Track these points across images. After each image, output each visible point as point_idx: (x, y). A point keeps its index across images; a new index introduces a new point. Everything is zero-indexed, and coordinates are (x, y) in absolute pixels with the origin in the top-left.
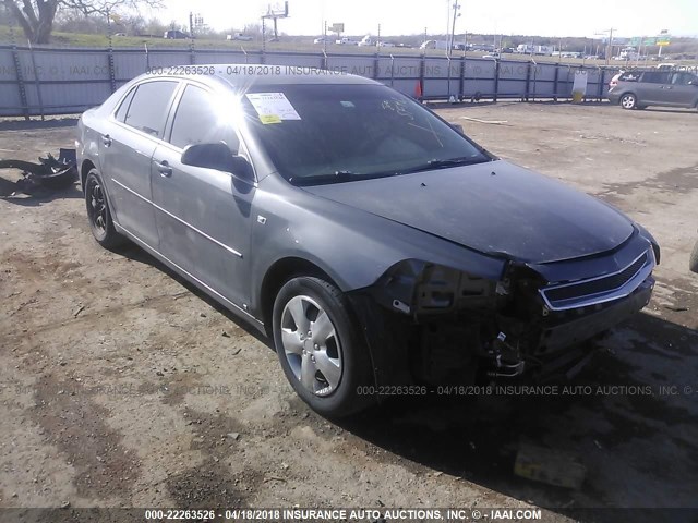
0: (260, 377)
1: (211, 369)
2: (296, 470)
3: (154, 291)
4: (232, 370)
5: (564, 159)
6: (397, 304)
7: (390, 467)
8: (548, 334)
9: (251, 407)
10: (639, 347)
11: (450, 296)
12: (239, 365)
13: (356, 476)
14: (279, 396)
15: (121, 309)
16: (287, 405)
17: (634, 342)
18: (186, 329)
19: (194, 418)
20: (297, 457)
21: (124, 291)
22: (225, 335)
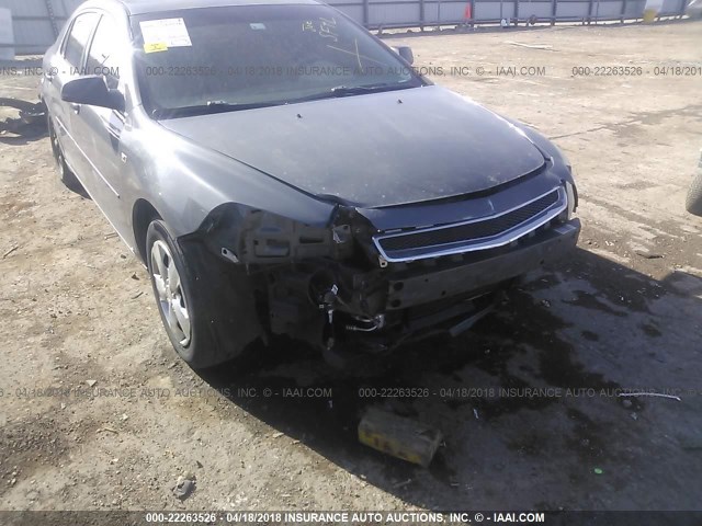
0: (146, 322)
1: (103, 313)
2: (134, 423)
3: (91, 230)
4: (123, 315)
5: (598, 87)
6: (225, 252)
7: (231, 424)
8: (399, 287)
9: (122, 354)
10: (584, 300)
11: (287, 244)
12: (133, 310)
13: (190, 432)
14: (156, 344)
15: (50, 250)
16: (160, 353)
17: (581, 294)
18: (100, 271)
19: (63, 363)
20: (141, 409)
21: (62, 231)
22: (134, 277)
